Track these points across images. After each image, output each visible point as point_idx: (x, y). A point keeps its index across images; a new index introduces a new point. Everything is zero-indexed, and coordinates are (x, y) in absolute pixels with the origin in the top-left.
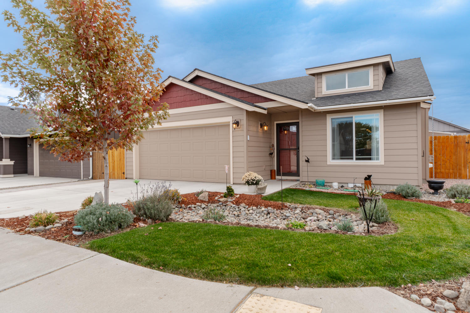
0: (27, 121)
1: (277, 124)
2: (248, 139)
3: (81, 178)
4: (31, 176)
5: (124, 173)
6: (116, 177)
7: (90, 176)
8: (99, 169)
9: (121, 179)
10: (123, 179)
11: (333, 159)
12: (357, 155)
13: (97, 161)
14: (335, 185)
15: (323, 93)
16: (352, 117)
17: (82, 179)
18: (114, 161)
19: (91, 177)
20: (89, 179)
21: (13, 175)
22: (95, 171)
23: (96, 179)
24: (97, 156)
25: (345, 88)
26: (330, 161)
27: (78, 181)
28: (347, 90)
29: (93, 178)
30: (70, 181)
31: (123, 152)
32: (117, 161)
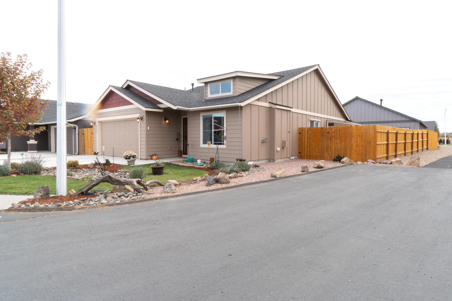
0: (50, 113)
1: (183, 118)
2: (148, 129)
3: (73, 154)
4: (50, 152)
5: (93, 151)
6: (89, 153)
8: (81, 148)
9: (91, 155)
11: (204, 143)
12: (215, 141)
14: (199, 161)
15: (208, 97)
16: (212, 115)
18: (89, 142)
19: (77, 153)
21: (36, 151)
22: (79, 149)
25: (219, 93)
26: (202, 145)
27: (69, 155)
28: (220, 95)
29: (78, 154)
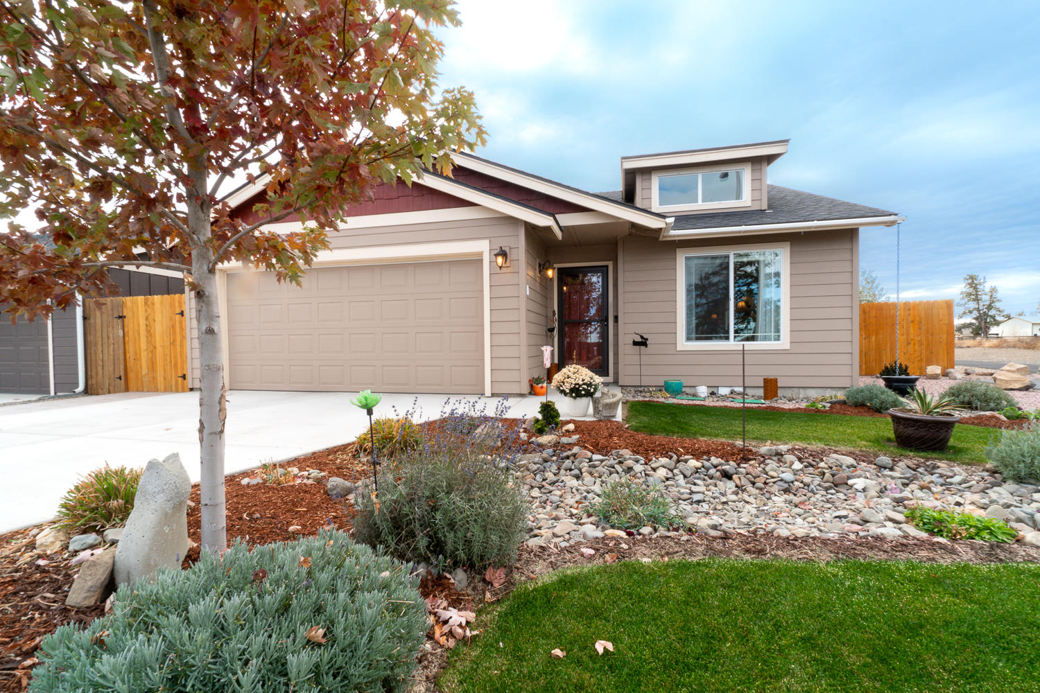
3: (49, 392)
5: (184, 377)
6: (161, 385)
7: (77, 387)
8: (106, 368)
9: (177, 391)
10: (183, 391)
11: (688, 339)
13: (99, 347)
14: (702, 391)
16: (728, 257)
17: (52, 393)
18: (155, 347)
19: (81, 387)
20: (75, 395)
22: (94, 375)
23: (98, 394)
24: (99, 334)
25: (697, 202)
26: (683, 344)
27: (40, 400)
29: (87, 391)
30: (12, 401)
31: (181, 323)
32: (163, 347)
